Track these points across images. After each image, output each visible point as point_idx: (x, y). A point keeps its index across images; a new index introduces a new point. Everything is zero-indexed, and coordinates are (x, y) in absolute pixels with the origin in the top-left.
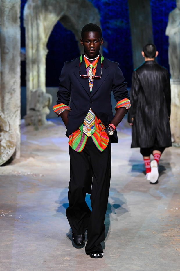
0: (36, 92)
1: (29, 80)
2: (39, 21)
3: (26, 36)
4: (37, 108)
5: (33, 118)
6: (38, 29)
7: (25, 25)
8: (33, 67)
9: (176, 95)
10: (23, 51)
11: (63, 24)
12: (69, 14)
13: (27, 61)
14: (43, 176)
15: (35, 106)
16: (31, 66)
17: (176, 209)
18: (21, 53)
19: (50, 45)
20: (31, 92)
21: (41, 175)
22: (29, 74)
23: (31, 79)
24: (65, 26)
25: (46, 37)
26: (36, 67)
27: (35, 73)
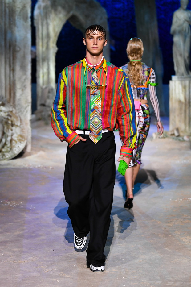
0: (46, 88)
1: (39, 77)
2: (49, 21)
3: (37, 34)
4: (47, 104)
5: (43, 114)
6: (48, 29)
7: (35, 25)
8: (43, 64)
9: (181, 91)
10: (33, 49)
11: (72, 23)
12: (78, 14)
13: (37, 59)
14: (53, 168)
15: (45, 101)
16: (41, 63)
17: (180, 200)
18: (32, 51)
19: (59, 43)
20: (42, 88)
21: (51, 168)
22: (39, 71)
23: (41, 75)
24: (74, 25)
25: (55, 36)
26: (46, 64)
27: (45, 70)
